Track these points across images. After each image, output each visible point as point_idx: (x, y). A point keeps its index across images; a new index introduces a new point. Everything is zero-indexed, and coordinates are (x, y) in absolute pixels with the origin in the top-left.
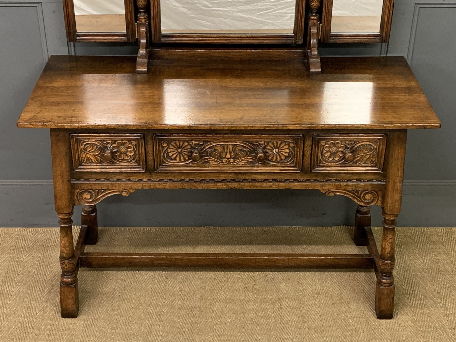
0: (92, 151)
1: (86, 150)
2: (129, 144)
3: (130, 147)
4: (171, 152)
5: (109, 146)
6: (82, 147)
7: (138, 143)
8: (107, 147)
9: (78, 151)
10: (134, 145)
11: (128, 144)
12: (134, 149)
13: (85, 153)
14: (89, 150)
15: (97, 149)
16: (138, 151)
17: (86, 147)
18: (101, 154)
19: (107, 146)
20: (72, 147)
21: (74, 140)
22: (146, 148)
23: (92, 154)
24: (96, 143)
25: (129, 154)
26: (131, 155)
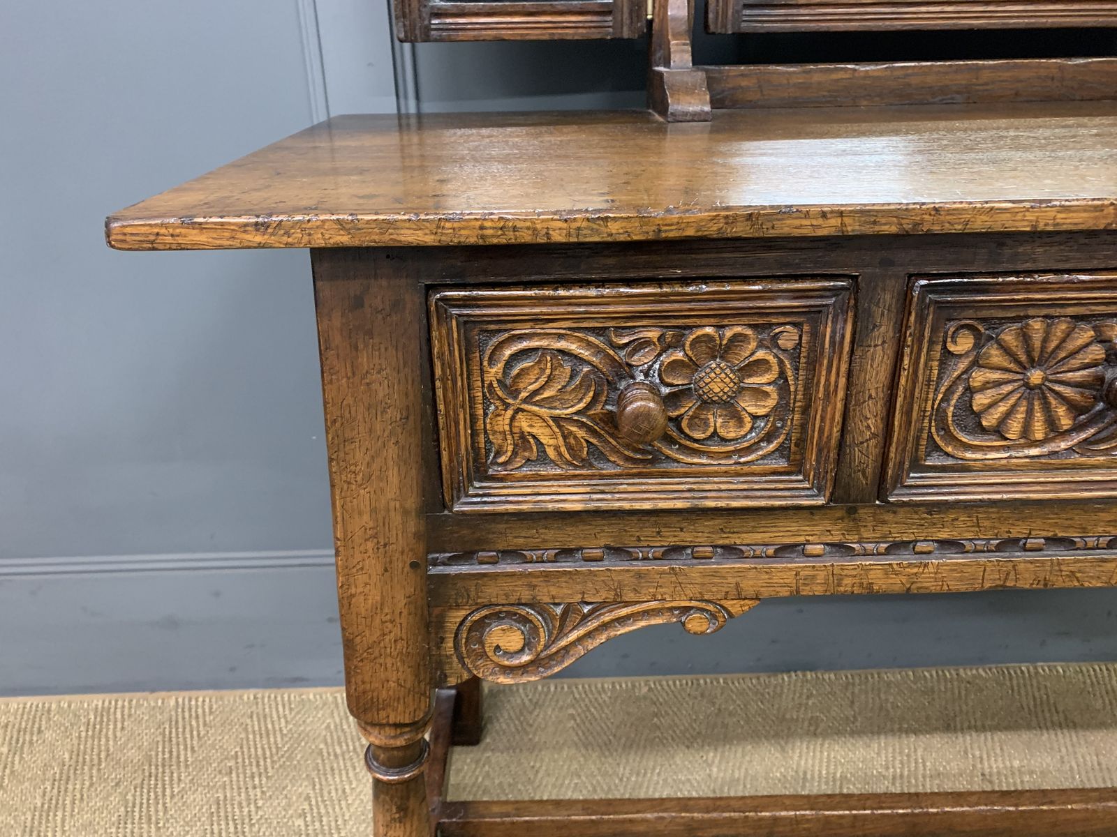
0: (547, 394)
1: (514, 393)
2: (761, 345)
3: (758, 366)
4: (986, 386)
5: (642, 359)
6: (494, 372)
7: (816, 335)
8: (630, 366)
9: (472, 399)
10: (785, 351)
11: (753, 345)
12: (782, 374)
13: (507, 406)
14: (531, 388)
15: (577, 381)
16: (800, 388)
17: (515, 371)
18: (598, 409)
19: (635, 360)
20: (438, 372)
21: (450, 330)
22: (856, 368)
23: (544, 412)
24: (573, 347)
25: (752, 410)
26: (761, 412)
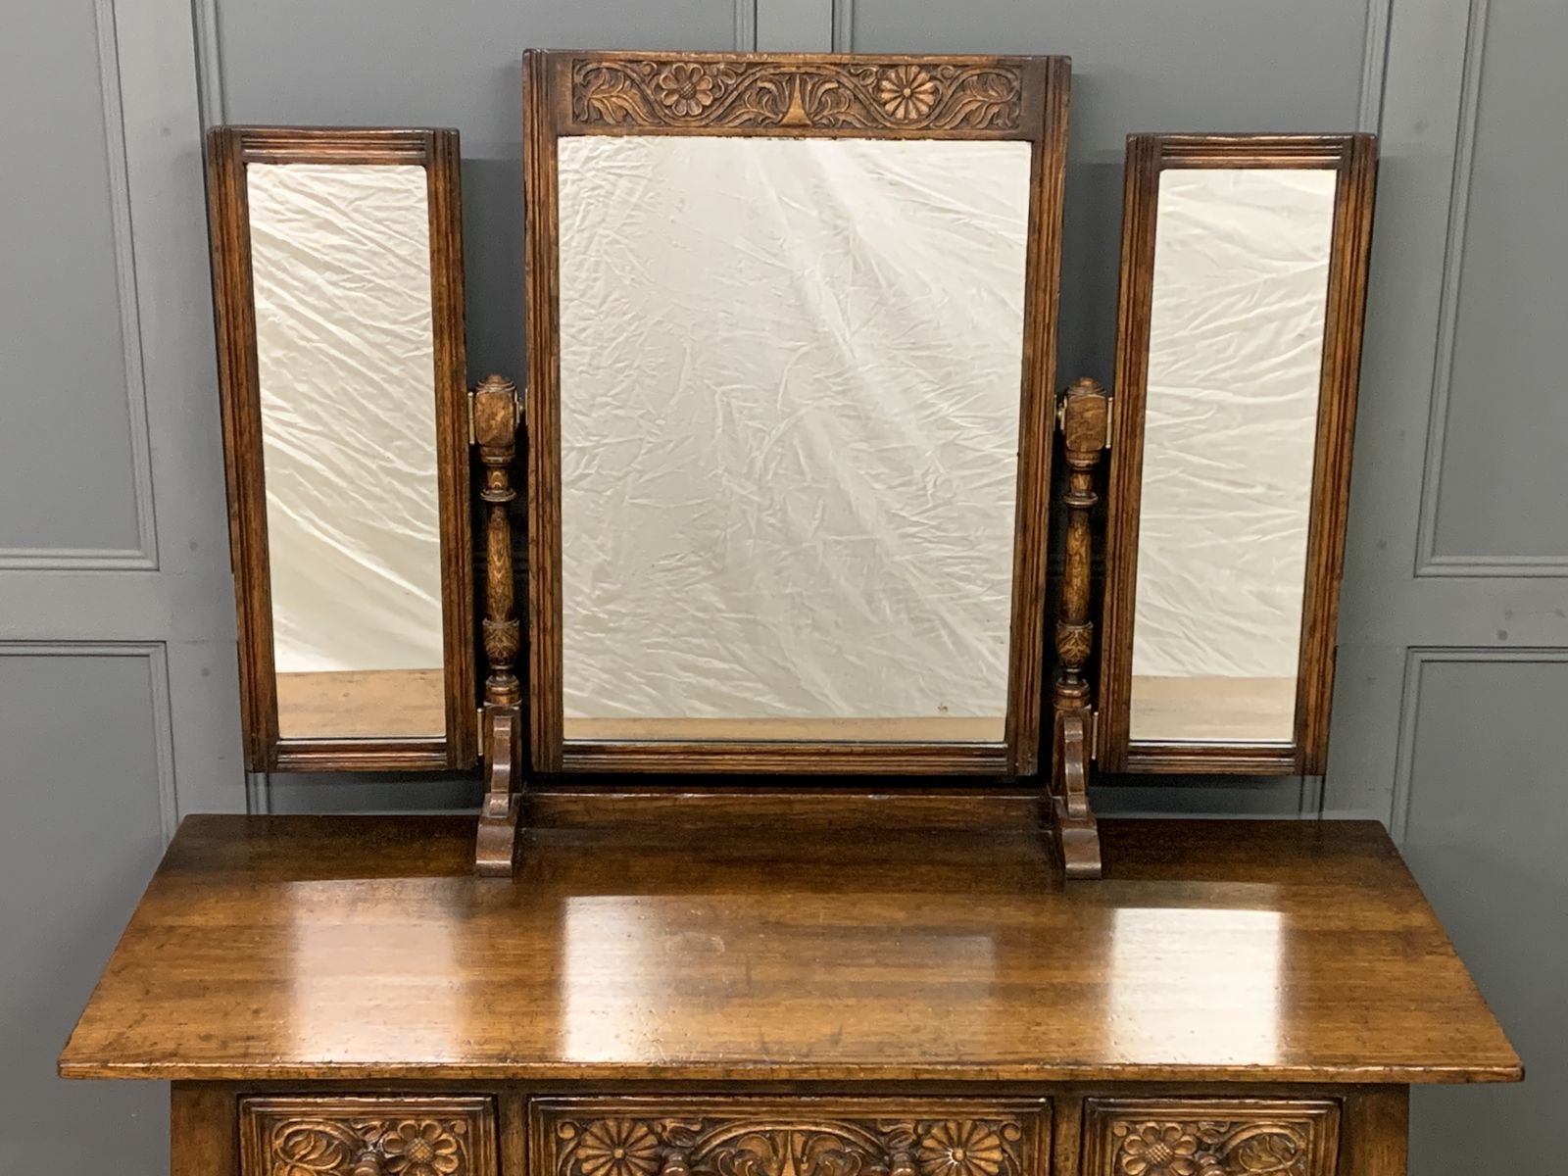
0: (312, 1157)
1: (292, 1156)
2: (444, 1131)
3: (444, 1144)
4: (588, 1159)
5: (371, 1138)
6: (278, 1143)
7: (476, 1127)
8: (365, 1142)
9: (264, 1160)
10: (459, 1135)
11: (439, 1131)
12: (459, 1148)
13: (286, 1164)
14: (303, 1153)
15: (331, 1149)
16: (471, 1157)
17: (291, 1143)
18: (345, 1167)
19: (367, 1138)
20: (243, 1143)
21: (251, 1120)
22: (503, 1146)
23: (310, 1167)
24: (328, 1129)
25: (444, 1169)
26: (449, 1170)
